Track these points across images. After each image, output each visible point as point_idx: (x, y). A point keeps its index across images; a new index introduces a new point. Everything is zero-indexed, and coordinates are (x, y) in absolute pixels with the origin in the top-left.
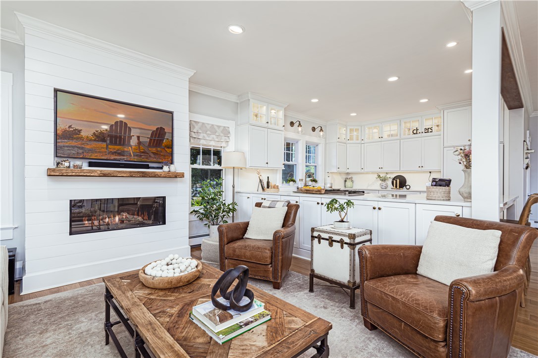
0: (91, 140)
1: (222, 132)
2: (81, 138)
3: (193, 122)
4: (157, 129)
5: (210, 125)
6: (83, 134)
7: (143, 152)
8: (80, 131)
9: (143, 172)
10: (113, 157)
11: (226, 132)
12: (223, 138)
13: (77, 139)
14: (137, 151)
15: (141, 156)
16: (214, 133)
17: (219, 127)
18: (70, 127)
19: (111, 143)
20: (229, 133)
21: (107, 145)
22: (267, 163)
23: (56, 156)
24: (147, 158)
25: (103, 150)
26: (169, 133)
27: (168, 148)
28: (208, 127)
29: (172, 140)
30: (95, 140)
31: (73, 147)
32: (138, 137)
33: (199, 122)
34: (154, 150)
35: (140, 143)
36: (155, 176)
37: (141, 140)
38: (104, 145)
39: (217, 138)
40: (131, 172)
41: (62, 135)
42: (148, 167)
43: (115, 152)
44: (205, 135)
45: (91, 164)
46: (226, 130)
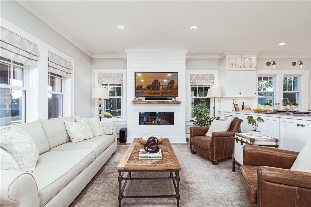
0: (145, 89)
1: (209, 78)
2: (142, 89)
3: (192, 75)
4: (171, 81)
5: (202, 75)
6: (143, 87)
7: (165, 92)
8: (142, 86)
9: (163, 101)
10: (153, 95)
11: (212, 77)
12: (210, 80)
13: (141, 89)
14: (162, 92)
15: (164, 94)
16: (204, 79)
17: (207, 75)
18: (139, 85)
19: (153, 90)
20: (214, 77)
21: (151, 91)
22: (240, 93)
23: (135, 96)
24: (166, 95)
25: (150, 93)
26: (176, 82)
27: (176, 89)
28: (201, 76)
29: (178, 86)
30: (147, 89)
31: (140, 92)
32: (163, 86)
33: (195, 74)
34: (169, 91)
35: (163, 88)
36: (168, 103)
37: (164, 87)
38: (150, 91)
39: (206, 81)
40: (158, 101)
41: (137, 88)
42: (167, 99)
43: (154, 93)
44: (199, 80)
45: (146, 99)
46: (212, 76)
